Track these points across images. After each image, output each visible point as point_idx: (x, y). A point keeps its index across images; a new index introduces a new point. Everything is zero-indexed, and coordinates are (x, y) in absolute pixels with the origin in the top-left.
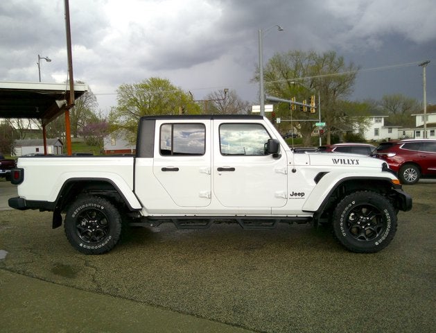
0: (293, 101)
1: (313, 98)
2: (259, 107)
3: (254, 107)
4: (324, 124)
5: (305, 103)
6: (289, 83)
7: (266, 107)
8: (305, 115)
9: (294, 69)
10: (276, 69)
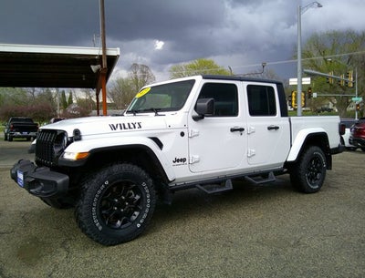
0: (330, 74)
1: (351, 72)
2: (296, 80)
3: (291, 80)
4: (361, 99)
5: (342, 77)
6: (325, 60)
7: (304, 79)
8: (341, 90)
9: (331, 48)
10: (313, 48)
